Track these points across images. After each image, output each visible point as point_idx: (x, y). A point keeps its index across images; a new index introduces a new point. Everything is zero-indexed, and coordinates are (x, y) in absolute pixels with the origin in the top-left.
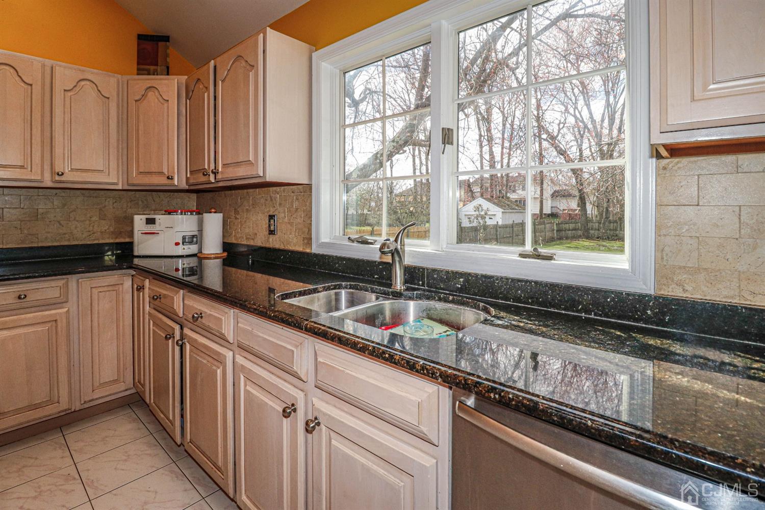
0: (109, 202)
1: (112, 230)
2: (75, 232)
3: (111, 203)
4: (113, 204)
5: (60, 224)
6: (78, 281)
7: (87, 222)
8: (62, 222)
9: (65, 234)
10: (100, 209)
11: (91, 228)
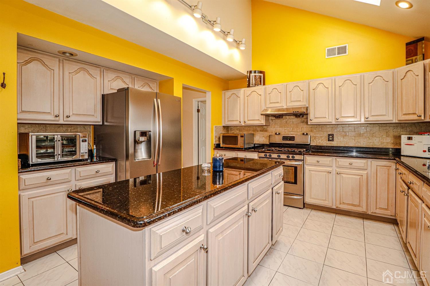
0: (391, 128)
1: (392, 142)
2: (375, 142)
3: (392, 129)
4: (393, 129)
5: (369, 138)
6: (371, 162)
7: (381, 138)
8: (370, 137)
9: (371, 142)
10: (387, 132)
11: (382, 141)
